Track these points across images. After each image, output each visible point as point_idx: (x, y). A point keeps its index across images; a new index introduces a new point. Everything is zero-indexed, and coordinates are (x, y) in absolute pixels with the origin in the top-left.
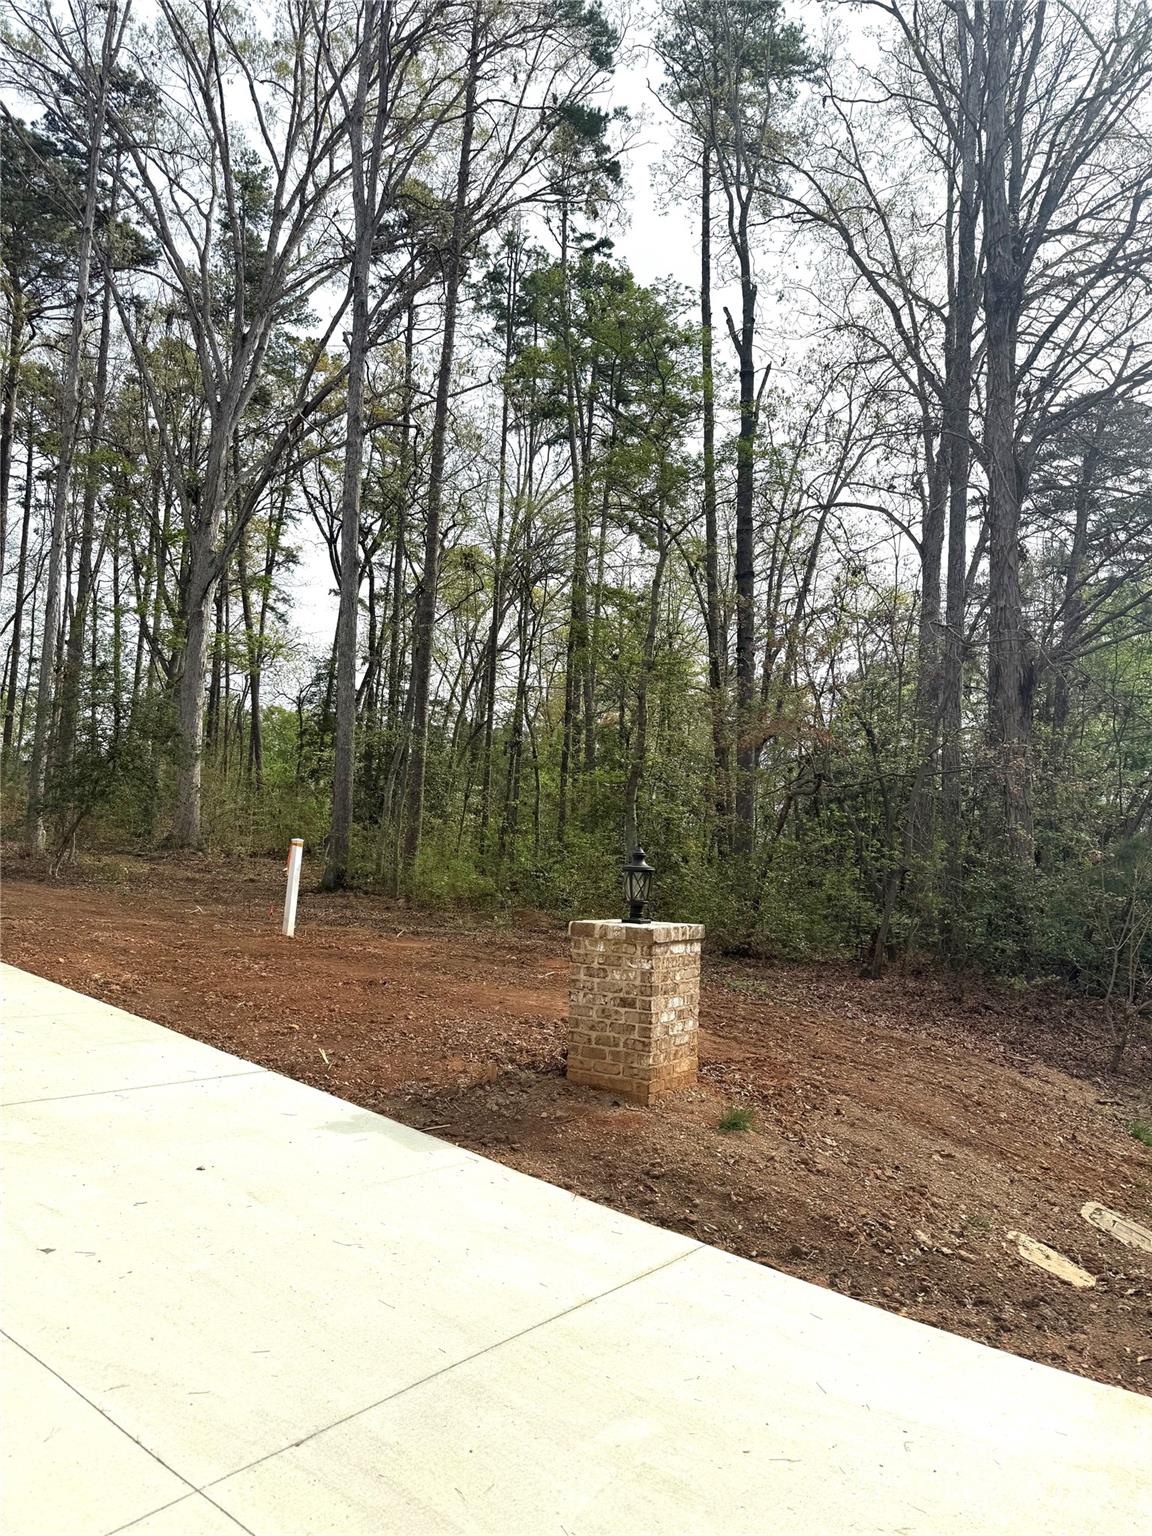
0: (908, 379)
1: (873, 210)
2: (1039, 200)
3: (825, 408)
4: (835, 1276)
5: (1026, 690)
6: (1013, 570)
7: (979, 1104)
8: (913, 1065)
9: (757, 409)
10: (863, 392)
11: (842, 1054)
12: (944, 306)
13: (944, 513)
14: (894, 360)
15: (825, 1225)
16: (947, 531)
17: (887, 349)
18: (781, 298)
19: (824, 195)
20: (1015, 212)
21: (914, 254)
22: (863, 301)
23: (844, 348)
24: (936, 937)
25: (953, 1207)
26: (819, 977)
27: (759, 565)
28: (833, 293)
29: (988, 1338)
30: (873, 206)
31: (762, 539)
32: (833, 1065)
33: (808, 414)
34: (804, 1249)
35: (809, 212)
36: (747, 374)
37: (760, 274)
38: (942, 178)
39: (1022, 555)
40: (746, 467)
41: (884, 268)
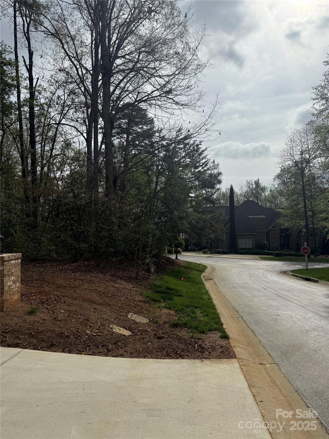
0: (81, 90)
1: (69, 37)
2: (116, 46)
3: (56, 94)
4: (64, 348)
5: (115, 182)
6: (111, 149)
7: (104, 293)
8: (86, 285)
9: (35, 91)
10: (68, 92)
11: (66, 286)
12: (91, 71)
13: (92, 130)
14: (77, 83)
15: (61, 335)
16: (93, 136)
17: (75, 80)
18: (41, 57)
19: (54, 28)
20: (110, 48)
21: (82, 53)
22: (67, 64)
23: (61, 76)
24: (93, 249)
25: (97, 322)
26: (59, 265)
27: (38, 139)
28: (58, 59)
29: (105, 354)
30: (69, 35)
31: (38, 131)
32: (63, 289)
33: (51, 95)
34: (55, 343)
35: (50, 32)
36: (31, 79)
37: (34, 48)
38: (89, 32)
39: (113, 145)
40: (32, 108)
41: (73, 55)
